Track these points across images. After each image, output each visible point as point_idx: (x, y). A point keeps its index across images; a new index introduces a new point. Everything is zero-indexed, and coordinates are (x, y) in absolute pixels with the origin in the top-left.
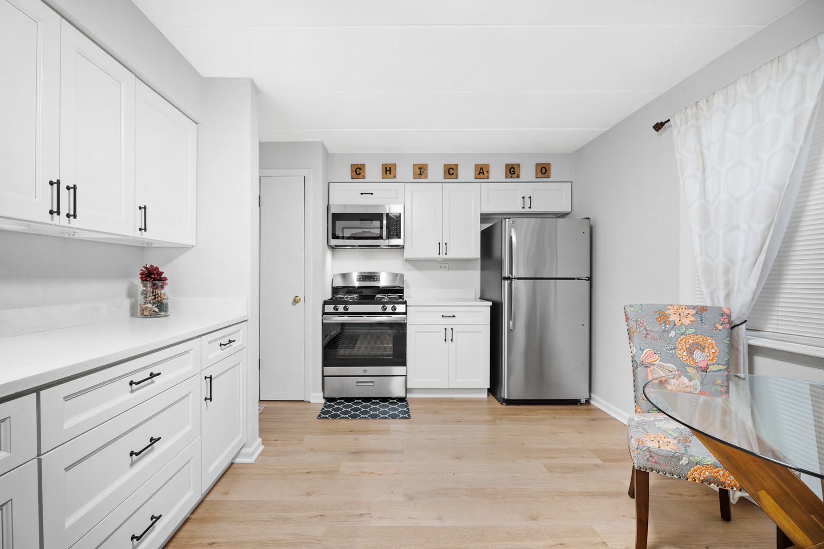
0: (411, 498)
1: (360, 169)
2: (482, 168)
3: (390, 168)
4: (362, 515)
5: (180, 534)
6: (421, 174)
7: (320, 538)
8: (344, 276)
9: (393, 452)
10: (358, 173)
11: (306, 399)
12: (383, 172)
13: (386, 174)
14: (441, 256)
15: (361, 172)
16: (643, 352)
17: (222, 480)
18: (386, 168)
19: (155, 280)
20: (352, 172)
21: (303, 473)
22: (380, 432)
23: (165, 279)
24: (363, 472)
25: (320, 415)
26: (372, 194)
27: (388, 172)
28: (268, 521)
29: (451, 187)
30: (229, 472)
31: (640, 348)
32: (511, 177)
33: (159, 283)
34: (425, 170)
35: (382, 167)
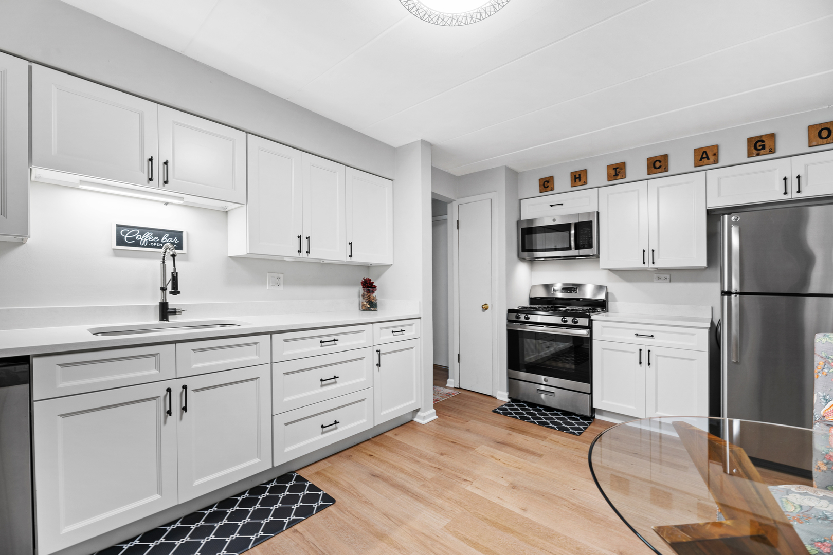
0: (514, 487)
1: (548, 182)
2: (705, 152)
3: (580, 175)
4: (465, 480)
5: (361, 445)
6: (616, 175)
7: (427, 479)
8: (547, 287)
9: (533, 453)
10: (546, 186)
11: (494, 395)
12: (572, 180)
13: (575, 182)
14: (646, 266)
15: (548, 184)
16: (827, 403)
17: (400, 428)
18: (575, 176)
19: (368, 287)
20: (540, 186)
21: (449, 441)
22: (536, 436)
23: (375, 287)
24: (492, 457)
25: (496, 409)
26: (562, 204)
27: (577, 180)
28: (406, 458)
29: (659, 182)
30: (406, 425)
31: (824, 396)
32: (758, 155)
33: (371, 289)
34: (621, 169)
35: (571, 175)
